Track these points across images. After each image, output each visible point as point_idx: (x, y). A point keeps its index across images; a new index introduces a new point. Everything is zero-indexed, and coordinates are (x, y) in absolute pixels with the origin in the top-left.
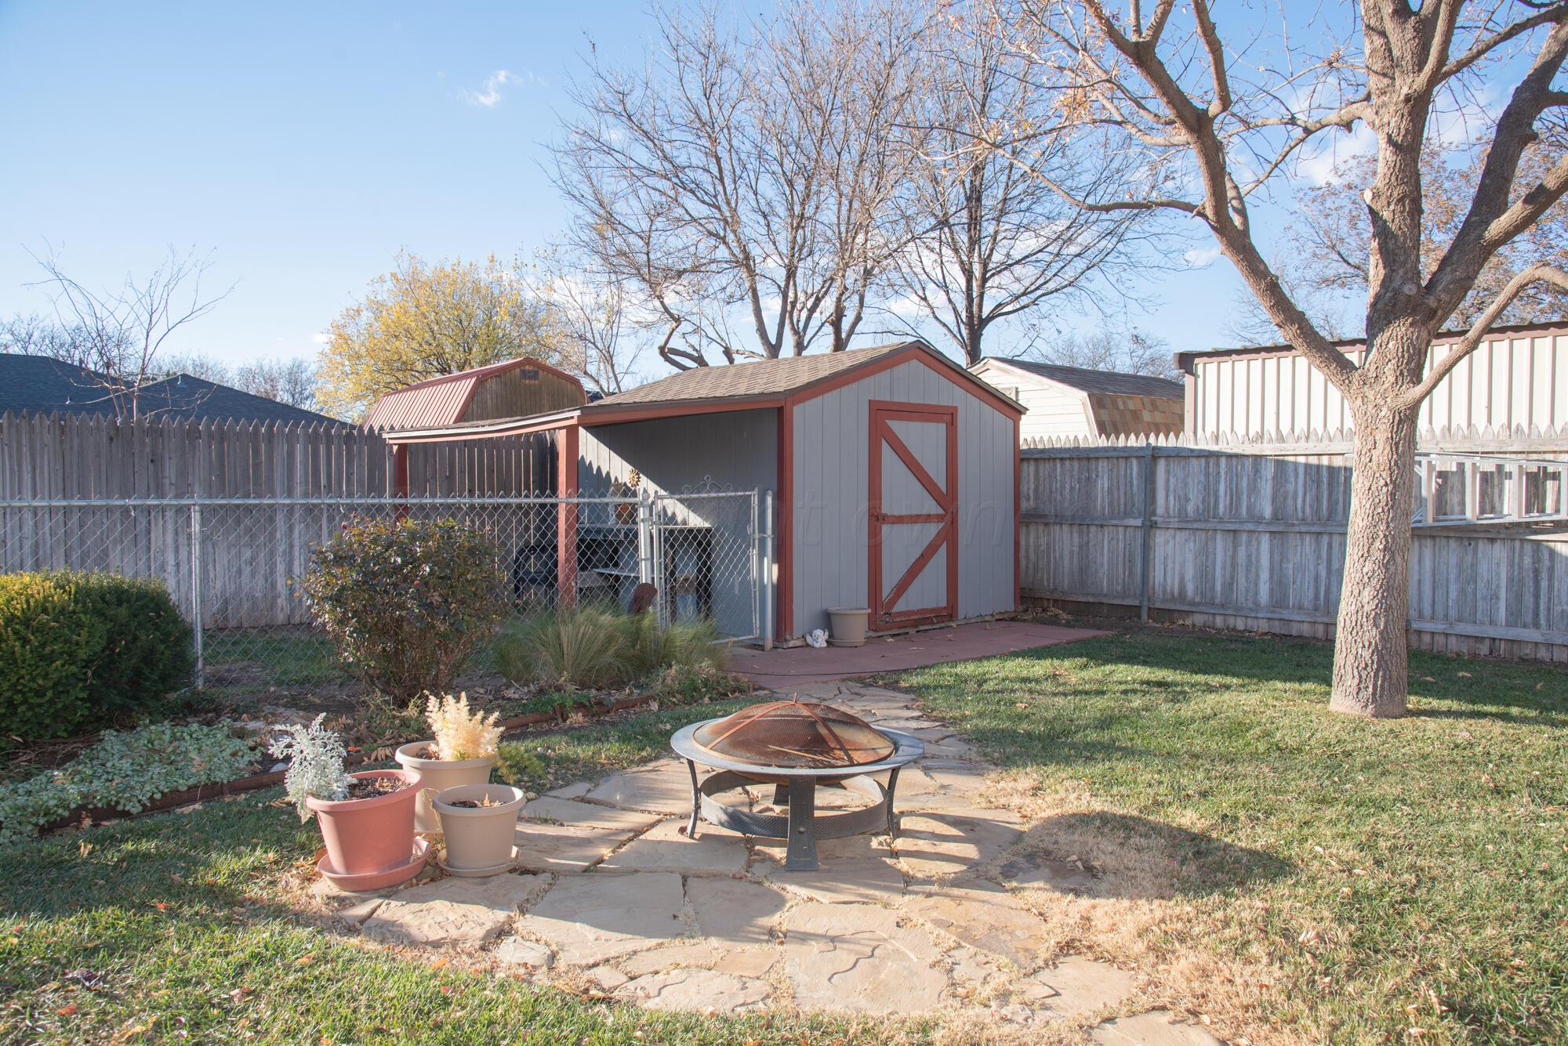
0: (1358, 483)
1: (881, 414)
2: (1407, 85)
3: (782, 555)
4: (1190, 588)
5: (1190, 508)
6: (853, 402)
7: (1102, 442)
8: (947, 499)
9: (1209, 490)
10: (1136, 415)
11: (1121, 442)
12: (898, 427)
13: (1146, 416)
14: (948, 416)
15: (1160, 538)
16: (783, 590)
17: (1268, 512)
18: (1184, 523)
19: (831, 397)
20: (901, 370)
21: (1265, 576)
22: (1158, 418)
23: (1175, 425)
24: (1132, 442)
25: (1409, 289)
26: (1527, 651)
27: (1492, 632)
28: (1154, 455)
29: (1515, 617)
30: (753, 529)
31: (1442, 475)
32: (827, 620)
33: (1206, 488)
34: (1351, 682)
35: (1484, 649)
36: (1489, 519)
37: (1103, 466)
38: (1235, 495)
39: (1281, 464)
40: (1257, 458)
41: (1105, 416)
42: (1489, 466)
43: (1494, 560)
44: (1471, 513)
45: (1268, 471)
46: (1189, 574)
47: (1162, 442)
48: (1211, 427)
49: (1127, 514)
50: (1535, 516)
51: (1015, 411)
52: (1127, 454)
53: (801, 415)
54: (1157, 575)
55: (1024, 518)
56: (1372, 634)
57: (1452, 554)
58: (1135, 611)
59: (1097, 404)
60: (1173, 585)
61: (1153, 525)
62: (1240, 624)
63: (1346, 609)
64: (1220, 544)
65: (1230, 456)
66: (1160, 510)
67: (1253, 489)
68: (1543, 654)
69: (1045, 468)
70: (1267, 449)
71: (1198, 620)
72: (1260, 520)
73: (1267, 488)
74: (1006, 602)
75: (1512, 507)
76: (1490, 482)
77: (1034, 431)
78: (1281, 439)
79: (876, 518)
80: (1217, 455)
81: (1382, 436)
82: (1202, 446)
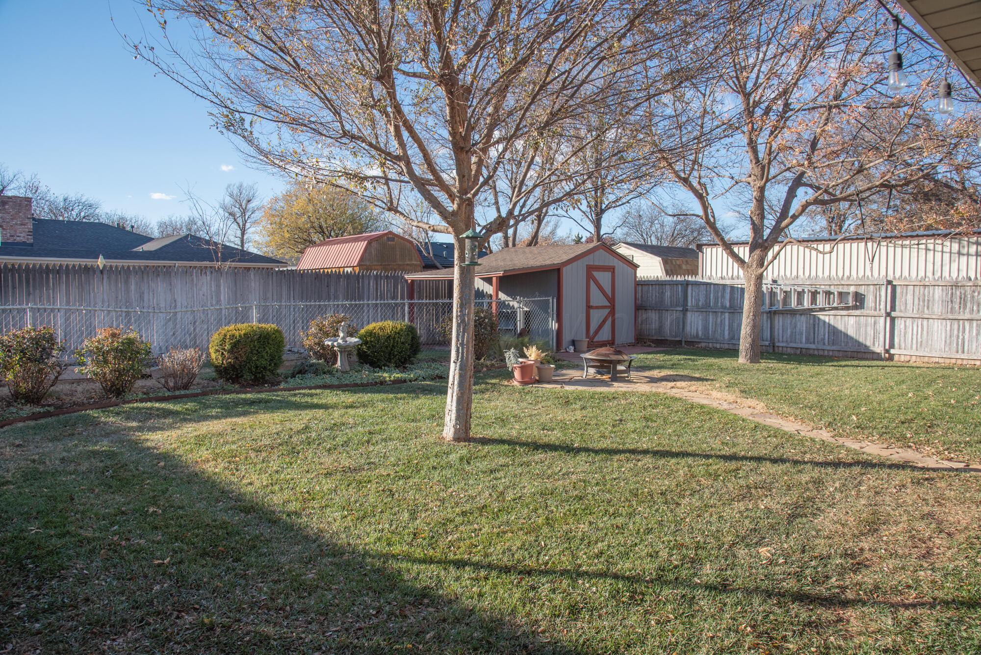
0: (746, 296)
1: (590, 269)
2: (759, 184)
3: (559, 320)
4: (700, 333)
5: (700, 303)
6: (582, 264)
7: (668, 278)
8: (612, 300)
9: (707, 297)
10: (680, 266)
11: (675, 279)
12: (596, 274)
13: (684, 267)
14: (612, 269)
15: (689, 314)
16: (559, 332)
17: (728, 305)
18: (698, 309)
19: (575, 264)
20: (597, 253)
21: (727, 328)
22: (689, 267)
23: (695, 272)
24: (679, 278)
25: (760, 241)
26: (811, 352)
27: (800, 346)
28: (687, 284)
29: (808, 341)
30: (550, 310)
31: (785, 292)
32: (573, 343)
33: (706, 296)
34: (744, 354)
35: (798, 352)
36: (800, 307)
37: (668, 287)
38: (716, 299)
39: (732, 288)
40: (724, 285)
41: (668, 268)
42: (800, 289)
43: (802, 323)
44: (794, 304)
45: (728, 290)
46: (700, 328)
47: (690, 279)
48: (708, 273)
49: (677, 305)
50: (814, 306)
51: (636, 266)
52: (677, 283)
53: (566, 271)
54: (688, 328)
55: (639, 308)
56: (749, 340)
57: (788, 319)
58: (680, 342)
59: (665, 262)
60: (694, 332)
61: (687, 310)
62: (718, 346)
63: (743, 332)
64: (711, 317)
65: (715, 284)
66: (689, 304)
67: (723, 297)
68: (816, 352)
69: (645, 288)
70: (728, 282)
71: (703, 345)
72: (725, 308)
73: (727, 296)
74: (632, 340)
75: (806, 304)
76: (800, 295)
77: (642, 273)
78: (732, 278)
79: (589, 307)
80: (710, 284)
82: (705, 280)
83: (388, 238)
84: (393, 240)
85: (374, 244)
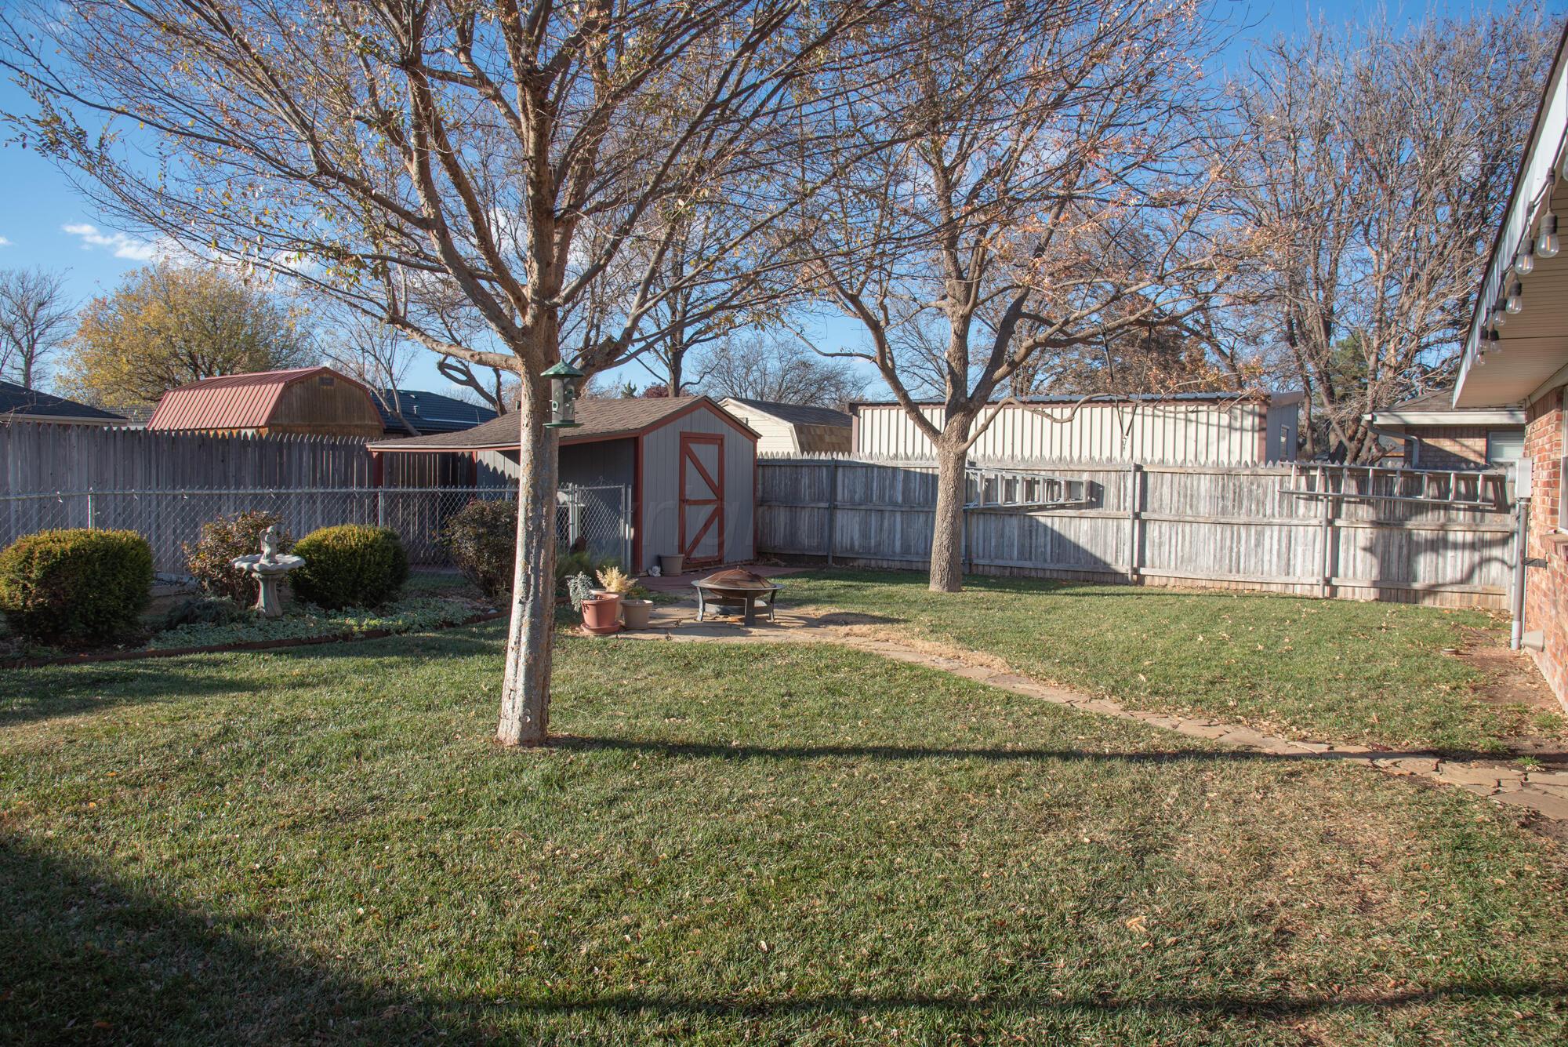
0: (941, 486)
1: (686, 439)
2: (962, 310)
3: (636, 523)
4: (857, 543)
5: (857, 497)
6: (673, 431)
7: (806, 456)
8: (719, 491)
9: (868, 487)
10: (821, 438)
11: (816, 457)
12: (694, 447)
13: (827, 439)
14: (719, 440)
15: (839, 515)
16: (637, 541)
17: (900, 499)
18: (853, 506)
19: (662, 430)
20: (696, 413)
21: (898, 536)
22: (834, 439)
23: (845, 445)
24: (823, 457)
25: (963, 400)
26: (1026, 573)
27: (1011, 564)
28: (836, 465)
29: (1021, 556)
30: (622, 507)
31: (988, 480)
32: (659, 561)
33: (866, 485)
34: (938, 577)
35: (1007, 573)
36: (1009, 504)
37: (805, 470)
38: (882, 489)
39: (907, 472)
40: (895, 469)
41: (804, 440)
42: (1009, 477)
43: (1013, 524)
44: (1001, 499)
45: (901, 477)
46: (856, 536)
47: (840, 457)
48: (867, 451)
49: (820, 500)
50: (1030, 503)
51: (755, 436)
52: (820, 464)
53: (647, 441)
54: (838, 536)
55: (762, 502)
56: (947, 555)
57: (993, 523)
58: (824, 558)
59: (800, 431)
60: (847, 542)
61: (836, 507)
62: (885, 564)
63: (936, 543)
64: (874, 519)
65: (880, 467)
66: (839, 497)
67: (892, 486)
68: (1033, 574)
69: (769, 472)
70: (900, 464)
71: (861, 563)
72: (896, 504)
73: (900, 486)
74: (749, 555)
75: (1019, 499)
76: (1010, 484)
77: (765, 448)
78: (907, 458)
79: (683, 501)
80: (872, 466)
81: (950, 466)
82: (864, 461)
83: (322, 379)
84: (331, 382)
85: (297, 389)
